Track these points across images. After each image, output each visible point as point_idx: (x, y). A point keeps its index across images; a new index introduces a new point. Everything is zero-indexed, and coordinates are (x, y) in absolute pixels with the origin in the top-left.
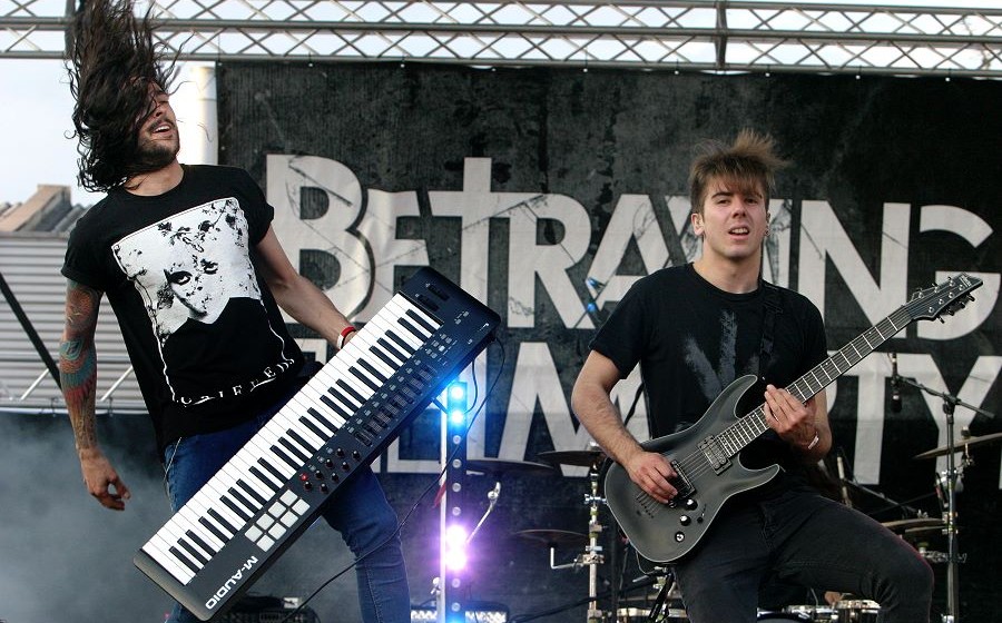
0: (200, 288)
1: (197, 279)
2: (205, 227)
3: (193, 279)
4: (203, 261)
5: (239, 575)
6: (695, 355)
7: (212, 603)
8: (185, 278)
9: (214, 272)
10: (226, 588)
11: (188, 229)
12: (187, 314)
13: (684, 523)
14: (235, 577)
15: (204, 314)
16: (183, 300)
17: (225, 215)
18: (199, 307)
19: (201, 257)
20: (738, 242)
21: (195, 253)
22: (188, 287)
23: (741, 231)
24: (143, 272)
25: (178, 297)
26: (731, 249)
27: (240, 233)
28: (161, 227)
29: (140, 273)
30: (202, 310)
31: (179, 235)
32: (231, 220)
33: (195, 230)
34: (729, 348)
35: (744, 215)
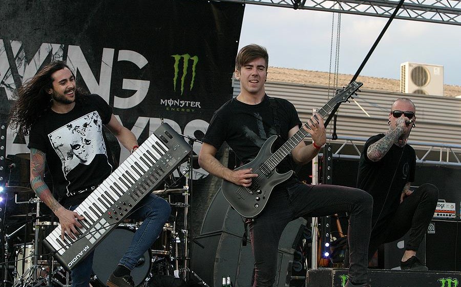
0: (84, 151)
1: (83, 147)
2: (85, 125)
3: (81, 147)
4: (85, 139)
5: (81, 253)
6: (249, 133)
7: (70, 264)
8: (78, 147)
9: (89, 144)
10: (76, 258)
11: (79, 127)
12: (79, 161)
13: (258, 200)
14: (80, 254)
15: (86, 161)
16: (77, 156)
17: (93, 119)
18: (84, 159)
19: (84, 138)
20: (254, 86)
21: (82, 136)
22: (79, 151)
23: (255, 82)
24: (62, 145)
25: (75, 155)
26: (251, 89)
27: (99, 127)
28: (68, 126)
29: (60, 146)
30: (85, 160)
31: (75, 129)
32: (95, 122)
33: (82, 127)
34: (261, 126)
35: (257, 76)
